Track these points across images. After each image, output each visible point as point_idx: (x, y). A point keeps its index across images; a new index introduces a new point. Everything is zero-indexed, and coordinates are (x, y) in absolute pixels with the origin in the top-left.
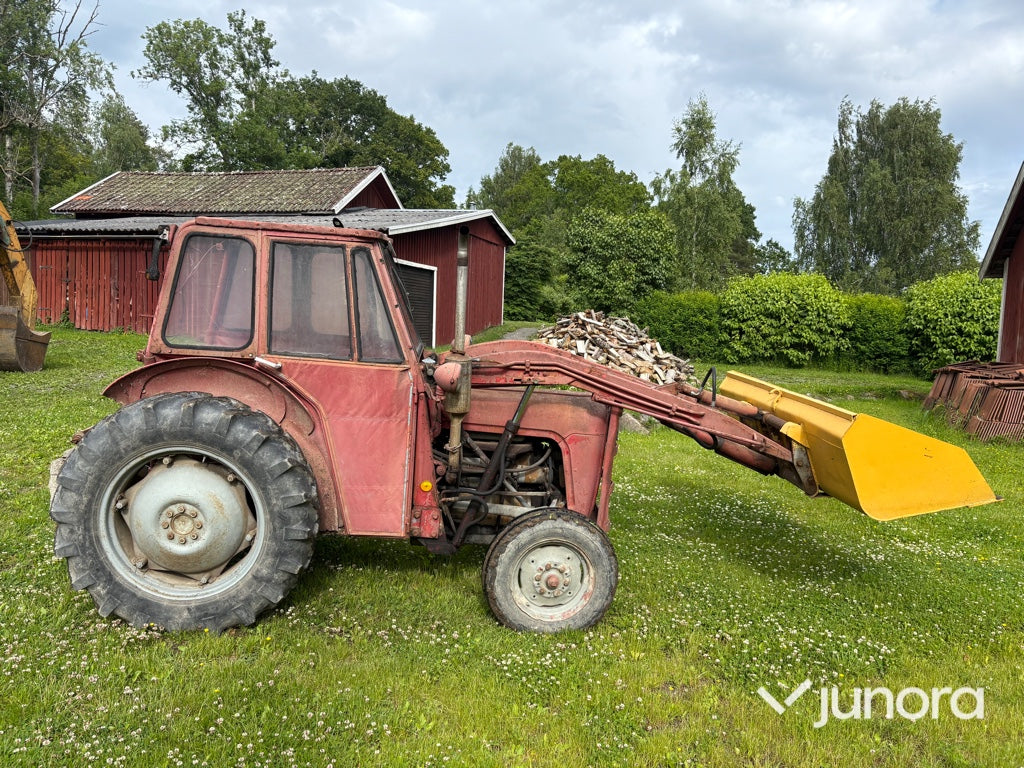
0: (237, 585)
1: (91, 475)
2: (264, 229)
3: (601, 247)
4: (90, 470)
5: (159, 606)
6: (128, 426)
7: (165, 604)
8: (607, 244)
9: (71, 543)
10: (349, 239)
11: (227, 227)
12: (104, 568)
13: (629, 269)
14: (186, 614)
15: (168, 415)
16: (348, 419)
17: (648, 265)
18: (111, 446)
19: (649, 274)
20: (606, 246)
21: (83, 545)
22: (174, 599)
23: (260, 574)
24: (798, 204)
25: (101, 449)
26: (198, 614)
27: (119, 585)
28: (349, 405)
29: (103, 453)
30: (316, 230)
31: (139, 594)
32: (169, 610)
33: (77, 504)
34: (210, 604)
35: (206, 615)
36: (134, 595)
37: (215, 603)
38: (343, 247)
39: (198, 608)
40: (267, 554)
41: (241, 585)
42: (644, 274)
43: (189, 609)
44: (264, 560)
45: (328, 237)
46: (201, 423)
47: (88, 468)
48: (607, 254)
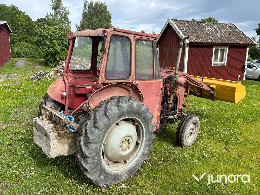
0: (138, 159)
1: (101, 135)
2: (134, 34)
3: (50, 35)
4: (101, 133)
5: (118, 175)
6: (113, 113)
7: (120, 174)
8: (52, 35)
9: (92, 164)
10: (154, 39)
11: (124, 33)
12: (103, 169)
13: (60, 43)
14: (126, 175)
15: (125, 106)
16: (149, 98)
17: (64, 42)
18: (108, 122)
19: (64, 44)
20: (51, 35)
21: (97, 163)
22: (121, 171)
23: (145, 153)
24: (77, 26)
25: (105, 124)
26: (129, 173)
27: (107, 173)
28: (150, 94)
29: (106, 125)
30: (147, 35)
31: (113, 174)
32: (121, 175)
33: (96, 148)
34: (132, 168)
35: (131, 172)
36: (112, 175)
37: (133, 167)
38: (152, 41)
39: (129, 171)
40: (147, 146)
41: (139, 159)
42: (63, 44)
43: (126, 173)
44: (146, 148)
45: (150, 38)
46: (134, 107)
47: (100, 133)
48: (52, 38)
